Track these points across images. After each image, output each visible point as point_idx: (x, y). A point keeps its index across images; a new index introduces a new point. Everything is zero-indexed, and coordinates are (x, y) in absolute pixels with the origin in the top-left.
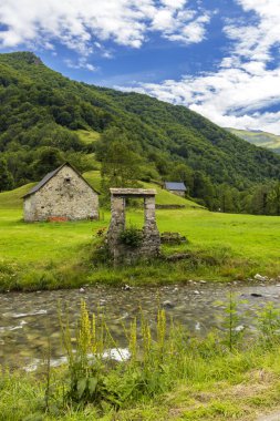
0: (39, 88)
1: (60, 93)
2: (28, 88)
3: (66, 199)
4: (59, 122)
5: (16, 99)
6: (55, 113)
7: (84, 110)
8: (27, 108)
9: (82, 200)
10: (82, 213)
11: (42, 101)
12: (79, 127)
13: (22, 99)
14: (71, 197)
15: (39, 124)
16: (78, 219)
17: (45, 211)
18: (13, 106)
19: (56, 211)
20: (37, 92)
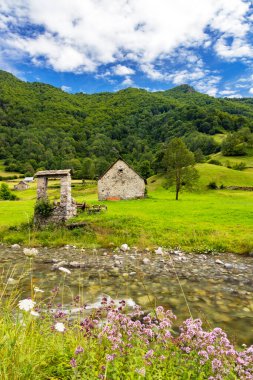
0: (188, 109)
1: (203, 110)
2: (180, 110)
3: (119, 184)
4: (201, 131)
5: (171, 119)
6: (198, 125)
7: (221, 119)
8: (179, 124)
9: (132, 185)
10: (131, 194)
11: (189, 117)
12: (217, 132)
13: (176, 119)
14: (123, 182)
15: (186, 134)
16: (128, 199)
17: (104, 193)
18: (170, 124)
19: (112, 193)
20: (186, 111)
